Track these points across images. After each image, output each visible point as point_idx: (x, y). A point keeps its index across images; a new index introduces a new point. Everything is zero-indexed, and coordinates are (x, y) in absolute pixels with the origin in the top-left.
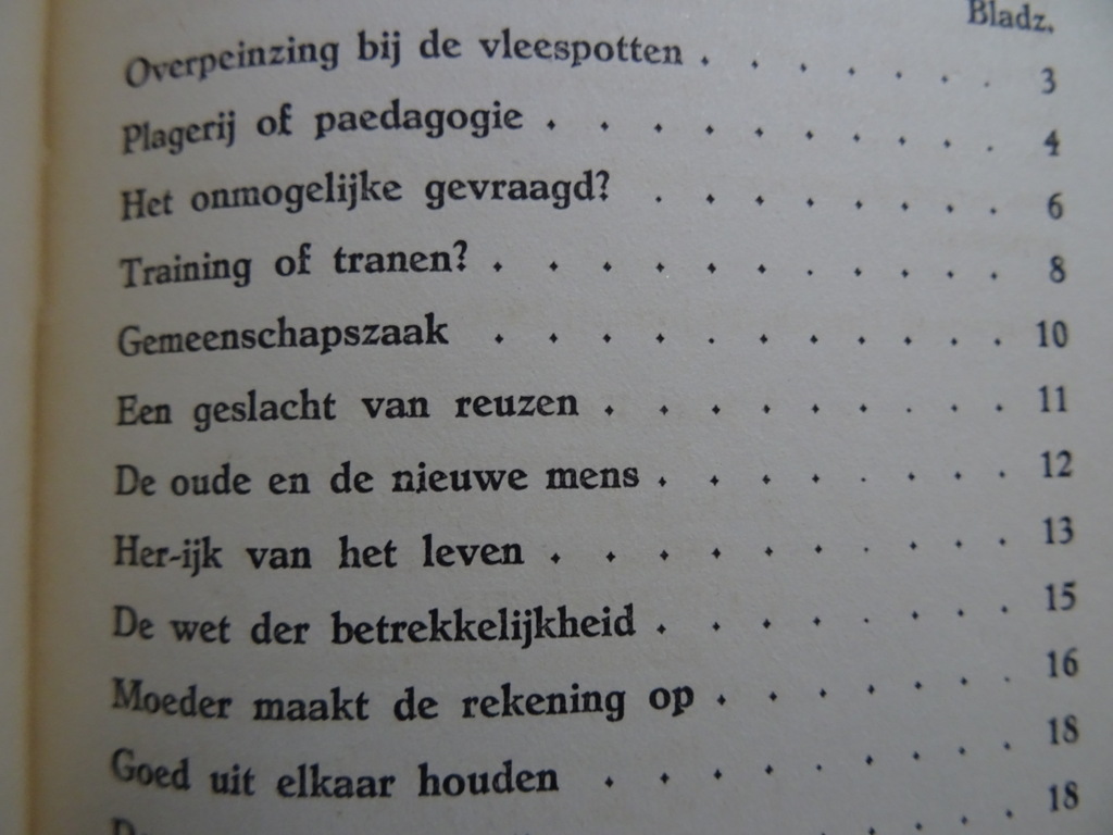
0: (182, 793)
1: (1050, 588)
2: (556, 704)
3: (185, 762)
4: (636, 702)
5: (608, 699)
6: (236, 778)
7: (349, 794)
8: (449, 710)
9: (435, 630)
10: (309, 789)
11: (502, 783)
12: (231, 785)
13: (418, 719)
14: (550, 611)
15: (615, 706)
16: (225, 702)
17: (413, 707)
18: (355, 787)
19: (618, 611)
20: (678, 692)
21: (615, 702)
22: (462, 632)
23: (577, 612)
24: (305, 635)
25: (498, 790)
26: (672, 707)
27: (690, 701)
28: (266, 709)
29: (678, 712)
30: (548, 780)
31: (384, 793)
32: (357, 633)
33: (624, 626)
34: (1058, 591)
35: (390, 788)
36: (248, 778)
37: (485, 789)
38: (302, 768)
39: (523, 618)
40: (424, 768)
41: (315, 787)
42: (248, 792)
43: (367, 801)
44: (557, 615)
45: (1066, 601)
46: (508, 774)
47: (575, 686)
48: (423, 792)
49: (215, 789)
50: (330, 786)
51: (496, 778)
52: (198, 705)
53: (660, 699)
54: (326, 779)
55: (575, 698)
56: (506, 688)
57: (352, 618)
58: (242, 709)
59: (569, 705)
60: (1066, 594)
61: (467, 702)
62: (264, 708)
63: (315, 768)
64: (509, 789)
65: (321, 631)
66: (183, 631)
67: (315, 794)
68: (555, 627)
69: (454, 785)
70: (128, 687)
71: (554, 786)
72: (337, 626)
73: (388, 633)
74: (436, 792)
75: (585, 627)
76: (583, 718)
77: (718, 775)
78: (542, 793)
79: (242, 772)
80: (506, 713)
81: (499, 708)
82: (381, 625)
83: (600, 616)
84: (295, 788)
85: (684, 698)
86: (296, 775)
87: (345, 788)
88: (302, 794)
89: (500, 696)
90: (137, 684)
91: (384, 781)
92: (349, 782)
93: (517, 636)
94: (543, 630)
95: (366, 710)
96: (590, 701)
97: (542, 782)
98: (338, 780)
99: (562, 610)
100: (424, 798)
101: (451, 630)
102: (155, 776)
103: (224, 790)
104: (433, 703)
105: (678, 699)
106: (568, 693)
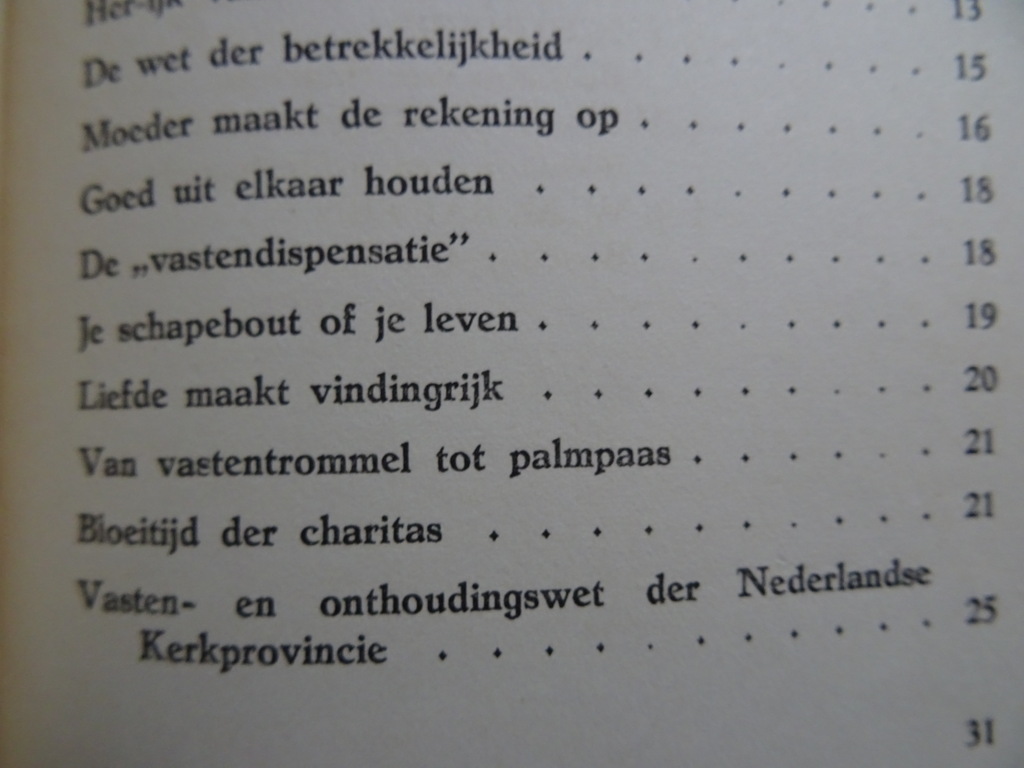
0: (148, 210)
1: (961, 58)
2: (490, 117)
3: (150, 183)
4: (564, 120)
5: (539, 115)
6: (197, 189)
7: (302, 194)
8: (392, 119)
9: (377, 47)
10: (265, 190)
11: (441, 184)
12: (193, 194)
13: (364, 127)
14: (484, 34)
15: (546, 123)
16: (186, 122)
17: (359, 116)
18: (307, 187)
19: (546, 37)
20: (604, 114)
21: (544, 118)
22: (402, 50)
23: (509, 36)
24: (259, 55)
25: (437, 191)
26: (598, 126)
27: (615, 122)
28: (225, 123)
29: (604, 131)
30: (484, 184)
31: (334, 192)
32: (306, 52)
33: (552, 50)
34: (968, 62)
35: (339, 188)
36: (208, 186)
37: (425, 190)
38: (258, 174)
39: (458, 39)
40: (369, 170)
41: (271, 188)
42: (209, 198)
43: (319, 200)
44: (490, 38)
45: (975, 72)
46: (447, 177)
47: (508, 102)
48: (369, 191)
49: (179, 200)
50: (284, 187)
51: (436, 181)
52: (162, 129)
53: (587, 118)
54: (280, 181)
55: (508, 113)
56: (444, 101)
57: (301, 38)
58: (203, 126)
59: (502, 118)
60: (975, 65)
61: (409, 112)
62: (223, 124)
63: (270, 173)
64: (448, 190)
65: (274, 50)
66: (147, 66)
67: (271, 195)
68: (489, 48)
69: (397, 186)
70: (97, 130)
71: (489, 190)
72: (288, 46)
73: (335, 51)
74: (381, 191)
75: (516, 50)
76: (514, 131)
77: (642, 191)
78: (478, 196)
79: (202, 183)
80: (444, 122)
81: (438, 118)
82: (328, 44)
83: (530, 40)
84: (252, 192)
85: (609, 119)
86: (252, 179)
87: (297, 189)
88: (259, 195)
89: (438, 107)
90: (104, 124)
91: (333, 182)
92: (301, 183)
93: (453, 54)
94: (477, 50)
95: (316, 119)
96: (522, 116)
97: (478, 185)
98: (291, 182)
99: (495, 34)
100: (370, 197)
101: (393, 48)
102: (122, 201)
103: (188, 199)
104: (376, 112)
105: (605, 120)
106: (502, 108)
